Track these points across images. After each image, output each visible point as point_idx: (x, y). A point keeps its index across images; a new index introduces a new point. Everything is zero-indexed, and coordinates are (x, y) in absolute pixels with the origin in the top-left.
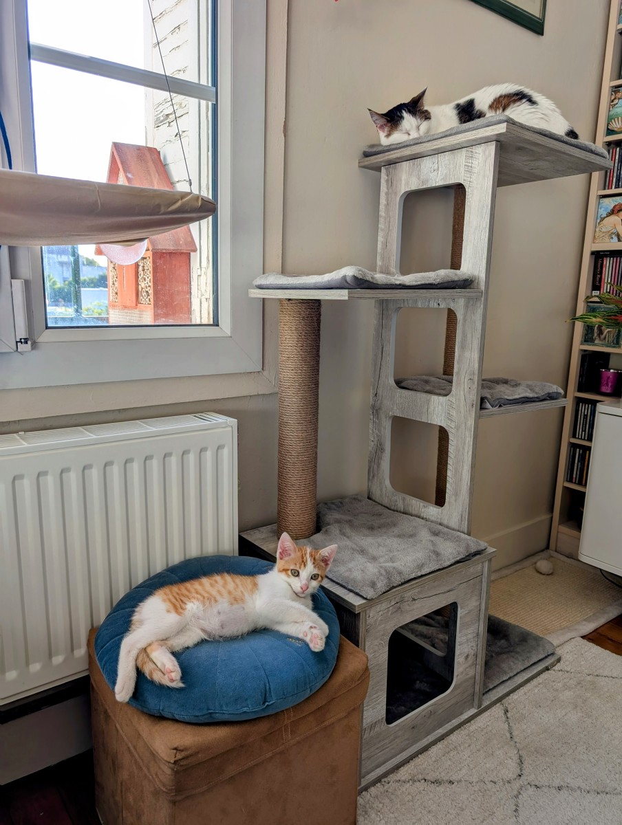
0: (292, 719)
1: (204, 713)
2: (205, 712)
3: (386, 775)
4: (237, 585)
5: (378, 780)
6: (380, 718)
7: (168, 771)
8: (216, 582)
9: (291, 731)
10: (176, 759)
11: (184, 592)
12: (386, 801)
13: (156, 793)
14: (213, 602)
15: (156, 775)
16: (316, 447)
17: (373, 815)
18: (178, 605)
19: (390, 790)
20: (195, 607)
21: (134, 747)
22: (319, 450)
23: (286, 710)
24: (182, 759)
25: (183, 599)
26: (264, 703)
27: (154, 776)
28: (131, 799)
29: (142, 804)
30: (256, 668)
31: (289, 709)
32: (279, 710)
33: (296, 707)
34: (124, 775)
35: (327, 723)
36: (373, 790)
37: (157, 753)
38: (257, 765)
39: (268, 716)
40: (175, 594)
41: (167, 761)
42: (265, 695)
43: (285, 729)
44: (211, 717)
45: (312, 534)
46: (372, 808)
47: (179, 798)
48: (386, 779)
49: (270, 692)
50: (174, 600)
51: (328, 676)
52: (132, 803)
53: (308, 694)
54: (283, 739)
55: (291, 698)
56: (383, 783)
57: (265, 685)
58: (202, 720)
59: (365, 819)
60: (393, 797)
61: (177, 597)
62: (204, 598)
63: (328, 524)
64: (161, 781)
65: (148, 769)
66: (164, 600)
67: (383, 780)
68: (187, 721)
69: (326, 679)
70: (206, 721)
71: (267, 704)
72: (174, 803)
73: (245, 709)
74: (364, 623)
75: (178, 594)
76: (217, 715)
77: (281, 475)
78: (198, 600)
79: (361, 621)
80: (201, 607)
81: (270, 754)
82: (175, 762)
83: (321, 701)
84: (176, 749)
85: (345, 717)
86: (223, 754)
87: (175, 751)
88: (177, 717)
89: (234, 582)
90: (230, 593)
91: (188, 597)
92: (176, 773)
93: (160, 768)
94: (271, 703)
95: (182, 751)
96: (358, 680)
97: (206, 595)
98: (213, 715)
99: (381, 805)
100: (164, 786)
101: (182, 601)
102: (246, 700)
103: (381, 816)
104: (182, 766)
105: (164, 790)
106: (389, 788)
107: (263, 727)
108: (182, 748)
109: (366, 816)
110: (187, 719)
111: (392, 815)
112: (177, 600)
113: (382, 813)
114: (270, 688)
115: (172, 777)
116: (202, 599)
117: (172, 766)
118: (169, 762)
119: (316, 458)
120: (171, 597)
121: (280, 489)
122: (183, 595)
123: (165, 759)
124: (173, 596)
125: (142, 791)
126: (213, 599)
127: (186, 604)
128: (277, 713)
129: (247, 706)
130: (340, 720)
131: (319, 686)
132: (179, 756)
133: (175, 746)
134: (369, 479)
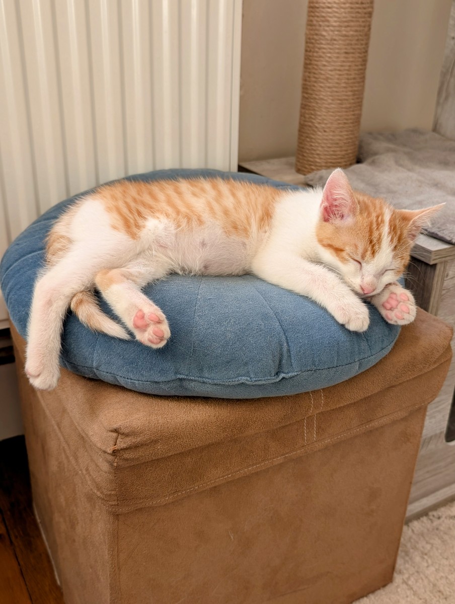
0: (321, 409)
1: (169, 379)
2: (171, 376)
3: (436, 507)
4: (239, 202)
5: (425, 513)
6: (438, 432)
7: (105, 467)
8: (203, 190)
9: (319, 427)
10: (117, 447)
11: (147, 199)
12: (437, 542)
13: (90, 498)
14: (194, 223)
15: (87, 470)
16: (370, 14)
17: (418, 559)
18: (132, 221)
19: (442, 528)
20: (161, 226)
21: (58, 425)
22: (375, 21)
23: (314, 392)
24: (126, 449)
25: (142, 209)
26: (277, 374)
27: (84, 472)
28: (62, 499)
29: (75, 508)
30: (265, 317)
31: (318, 391)
32: (304, 391)
33: (329, 391)
34: (53, 466)
35: (375, 424)
36: (416, 525)
37: (87, 435)
38: (257, 474)
39: (281, 398)
40: (129, 200)
41: (100, 449)
42: (280, 361)
43: (308, 423)
44: (181, 386)
45: (351, 164)
46: (415, 548)
47: (124, 510)
48: (435, 513)
49: (290, 356)
50: (125, 210)
51: (390, 348)
52: (64, 504)
53: (355, 370)
54: (304, 440)
55: (326, 372)
56: (431, 517)
57: (281, 345)
58: (166, 389)
59: (406, 562)
60: (446, 537)
61: (132, 204)
62: (178, 212)
63: (376, 154)
64: (93, 480)
65: (76, 459)
66: (109, 209)
67: (431, 514)
68: (140, 389)
69: (386, 352)
70: (173, 393)
71: (282, 375)
72: (116, 516)
73: (243, 379)
74: (439, 283)
75: (135, 200)
76: (192, 384)
77: (309, 64)
78: (167, 215)
79: (436, 279)
80: (172, 229)
81: (279, 460)
82: (115, 453)
83: (372, 387)
84: (115, 431)
85: (402, 420)
86: (201, 449)
87: (115, 435)
88: (122, 382)
89: (234, 195)
90: (226, 212)
91: (150, 208)
92: (117, 470)
93: (92, 460)
94: (290, 375)
95: (127, 435)
96: (435, 362)
97: (183, 209)
98: (185, 384)
99: (428, 547)
100: (99, 489)
101: (139, 214)
102: (246, 364)
103: (430, 561)
104: (127, 460)
105: (99, 494)
106: (440, 525)
107: (272, 414)
108: (127, 431)
109: (407, 558)
110: (139, 385)
111: (445, 562)
112: (131, 211)
113: (430, 557)
114: (289, 351)
115: (111, 477)
116: (174, 215)
117: (110, 458)
118: (105, 452)
119: (367, 36)
120: (121, 204)
121: (305, 88)
122: (144, 204)
123: (99, 445)
124: (126, 203)
125: (74, 491)
126: (194, 218)
127: (145, 218)
128: (297, 396)
129: (247, 374)
130: (394, 422)
131: (374, 360)
132: (122, 443)
133: (115, 426)
134: (438, 103)
